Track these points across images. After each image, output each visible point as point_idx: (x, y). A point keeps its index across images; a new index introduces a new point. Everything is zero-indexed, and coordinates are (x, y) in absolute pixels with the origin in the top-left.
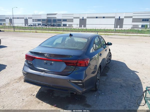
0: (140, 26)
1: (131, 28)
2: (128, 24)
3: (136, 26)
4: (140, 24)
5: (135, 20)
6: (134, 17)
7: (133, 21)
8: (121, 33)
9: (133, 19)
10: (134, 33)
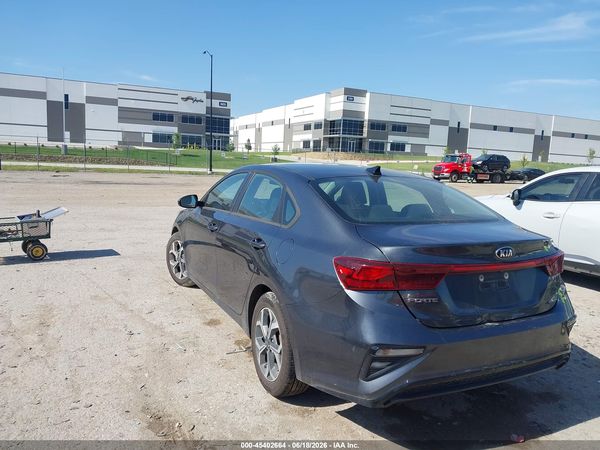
0: (149, 139)
1: (116, 144)
2: (103, 130)
3: (137, 138)
4: (148, 130)
5: (126, 115)
6: (122, 103)
7: (121, 119)
8: (92, 162)
9: (121, 109)
10: (142, 164)
